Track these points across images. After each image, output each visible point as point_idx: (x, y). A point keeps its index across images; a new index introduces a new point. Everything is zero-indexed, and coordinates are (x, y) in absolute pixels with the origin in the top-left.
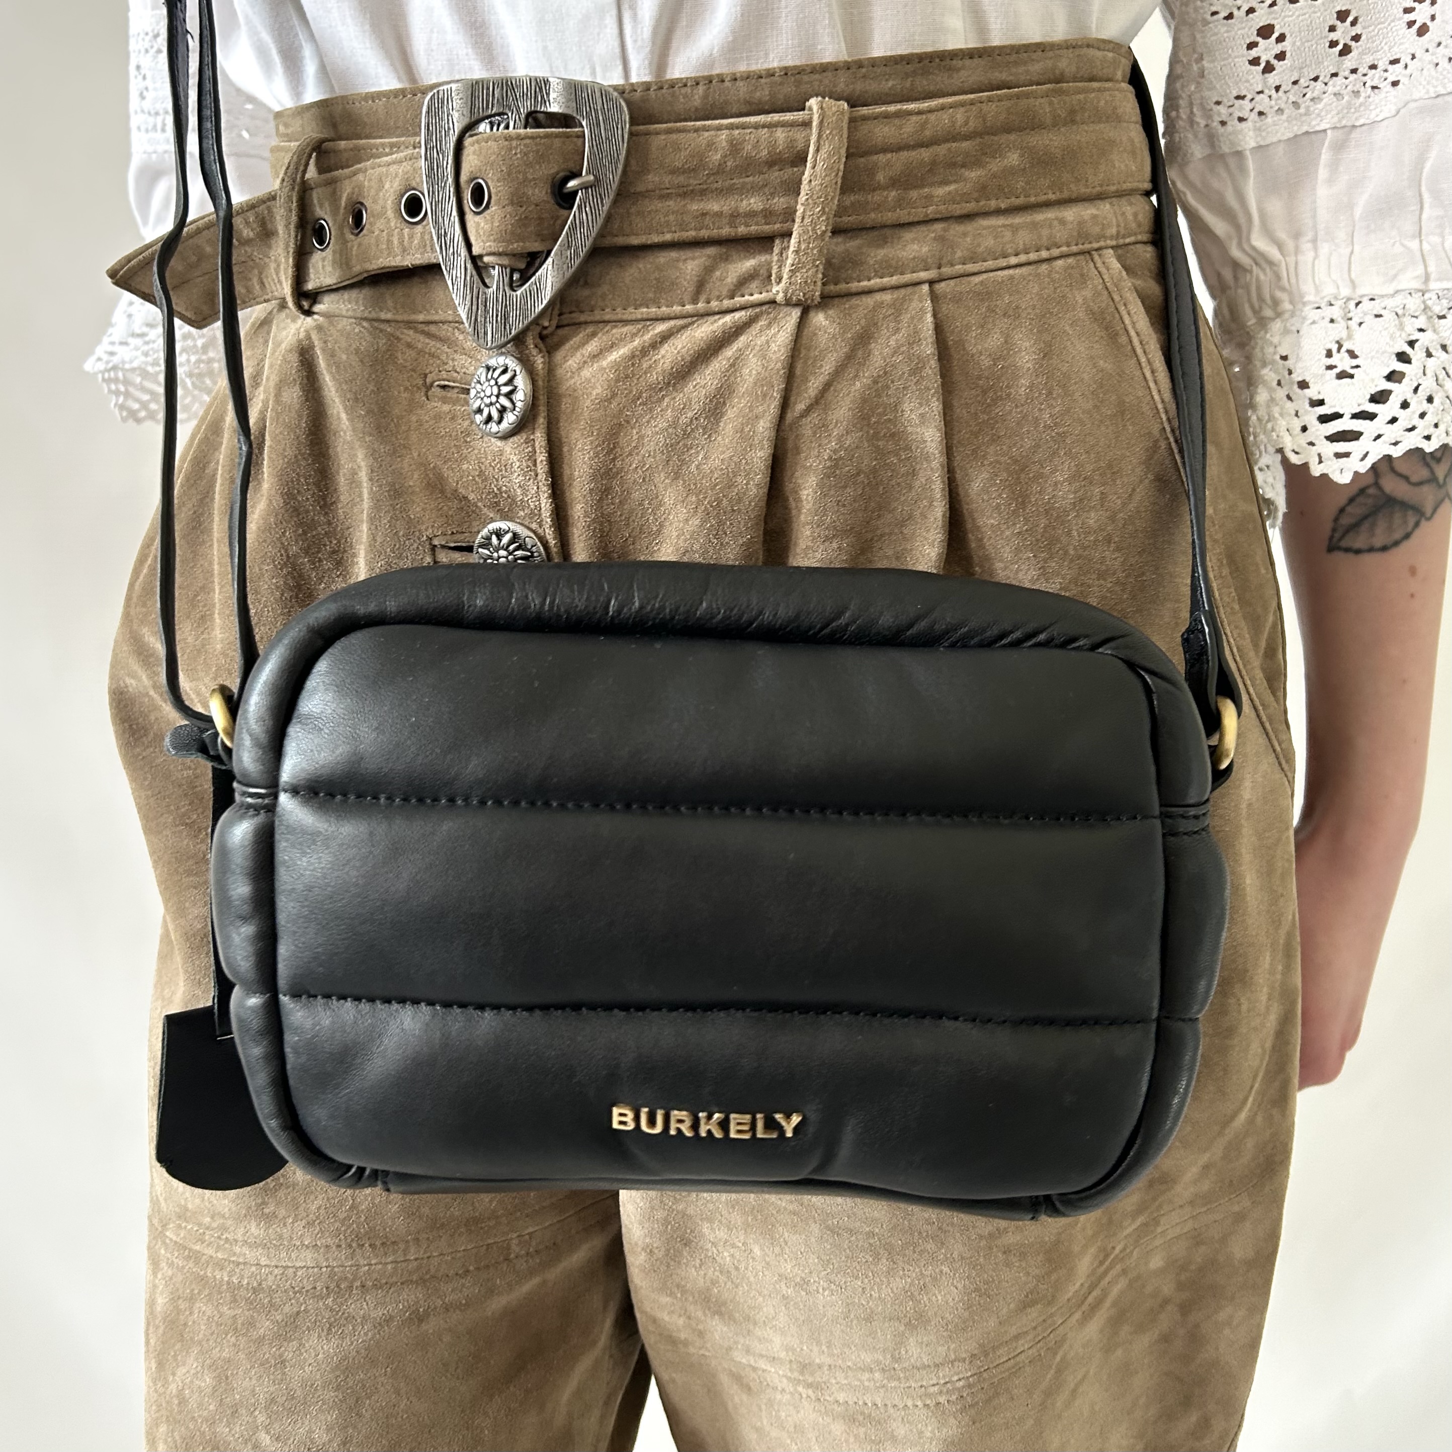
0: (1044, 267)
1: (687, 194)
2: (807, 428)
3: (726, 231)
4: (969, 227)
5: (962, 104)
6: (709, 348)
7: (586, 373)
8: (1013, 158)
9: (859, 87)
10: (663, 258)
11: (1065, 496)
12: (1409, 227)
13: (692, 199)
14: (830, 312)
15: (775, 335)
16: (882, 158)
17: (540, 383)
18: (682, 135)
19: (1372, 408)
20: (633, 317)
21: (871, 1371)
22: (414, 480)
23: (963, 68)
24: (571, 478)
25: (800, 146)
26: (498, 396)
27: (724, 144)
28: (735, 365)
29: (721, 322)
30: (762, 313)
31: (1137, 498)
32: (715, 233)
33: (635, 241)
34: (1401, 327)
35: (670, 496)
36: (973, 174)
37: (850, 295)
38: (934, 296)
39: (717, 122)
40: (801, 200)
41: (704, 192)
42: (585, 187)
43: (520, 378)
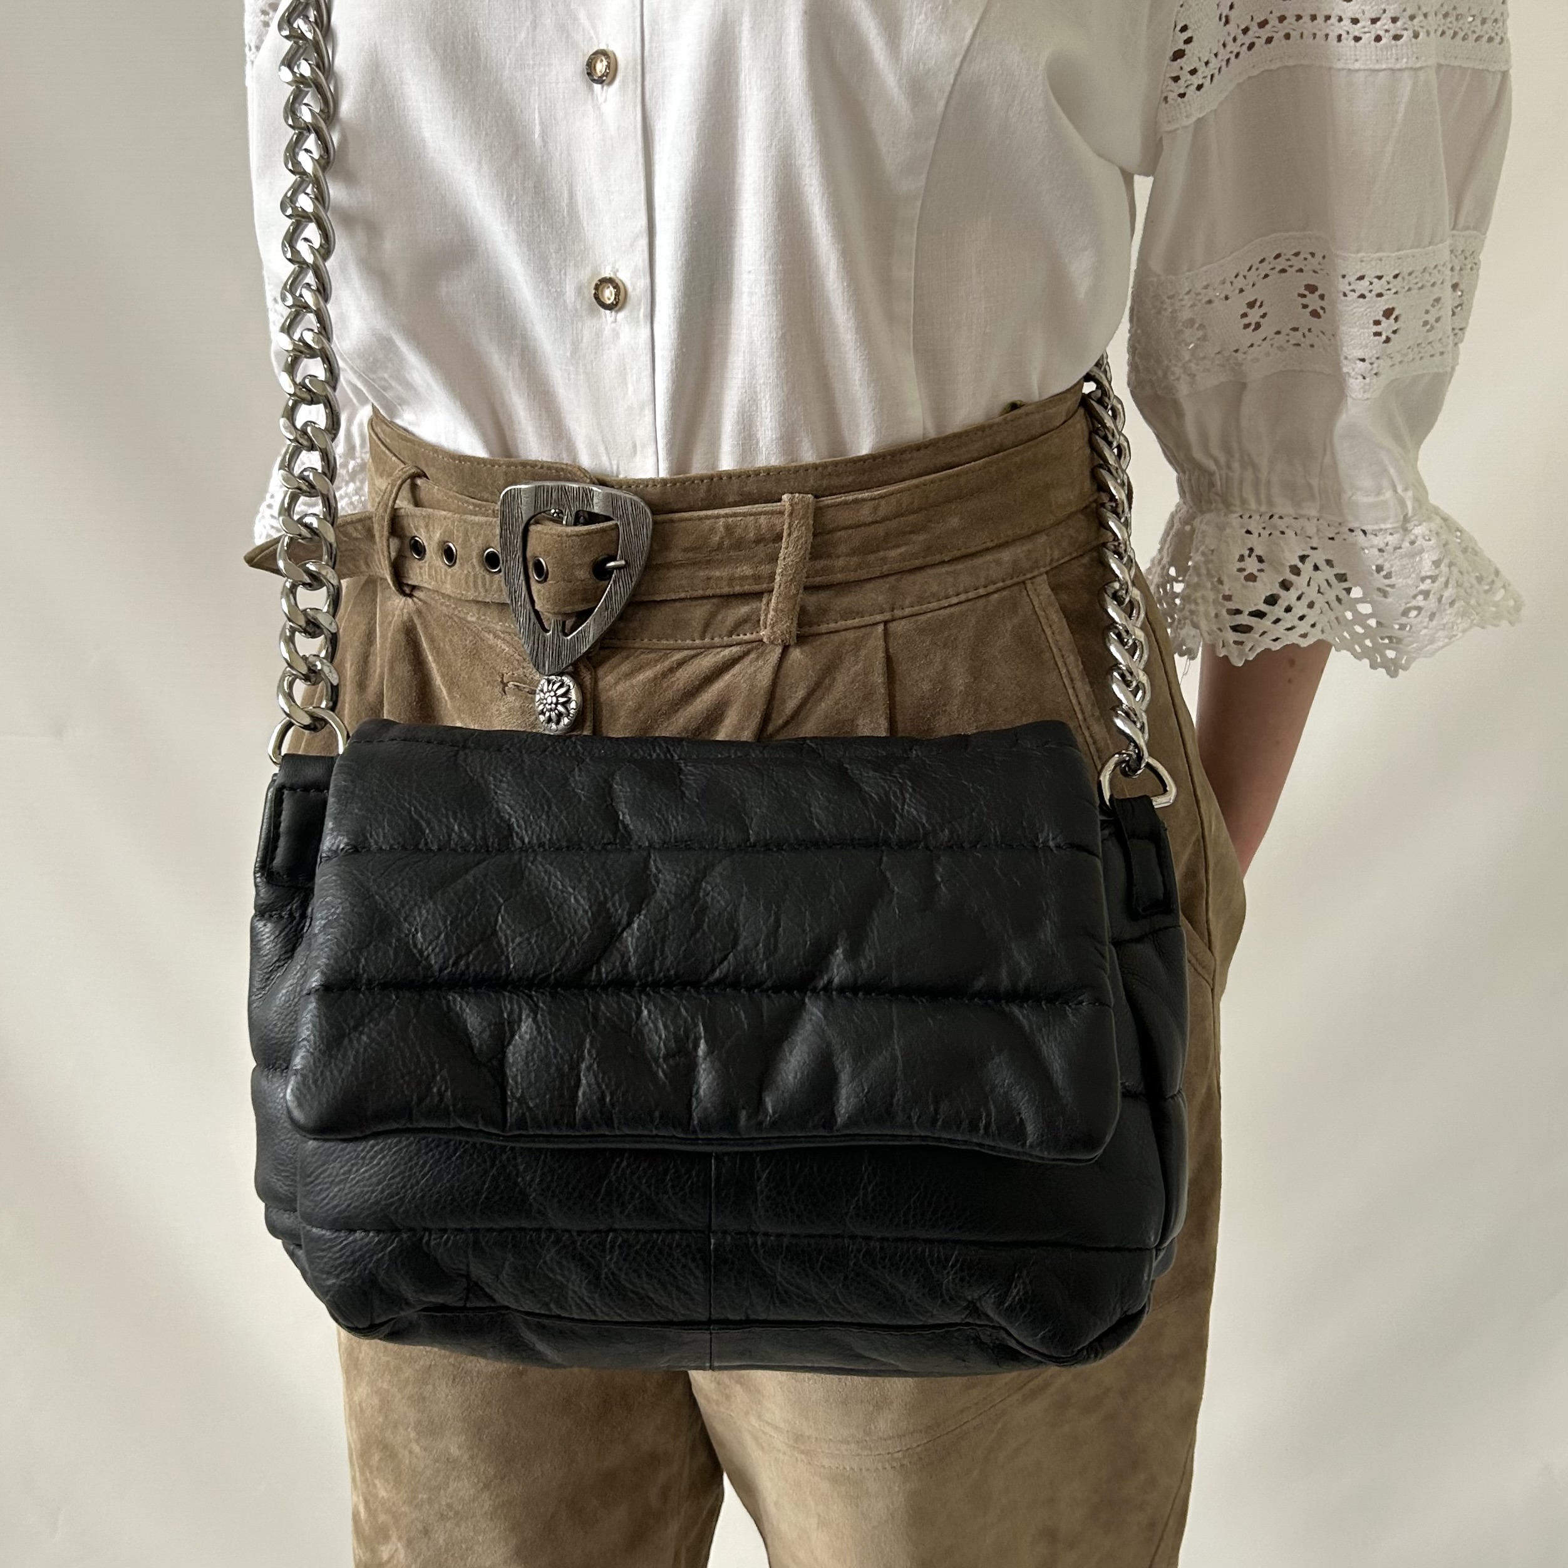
0: (981, 603)
1: (694, 564)
3: (726, 590)
4: (919, 577)
5: (908, 489)
7: (620, 688)
9: (825, 484)
10: (678, 607)
13: (700, 568)
15: (761, 667)
16: (843, 534)
18: (690, 523)
19: (1264, 607)
20: (657, 647)
23: (912, 458)
25: (776, 530)
27: (722, 529)
28: (731, 686)
29: (721, 654)
30: (753, 649)
32: (718, 591)
36: (921, 538)
37: (821, 634)
38: (885, 629)
39: (716, 512)
40: (779, 571)
41: (708, 562)
42: (619, 568)
43: (572, 692)
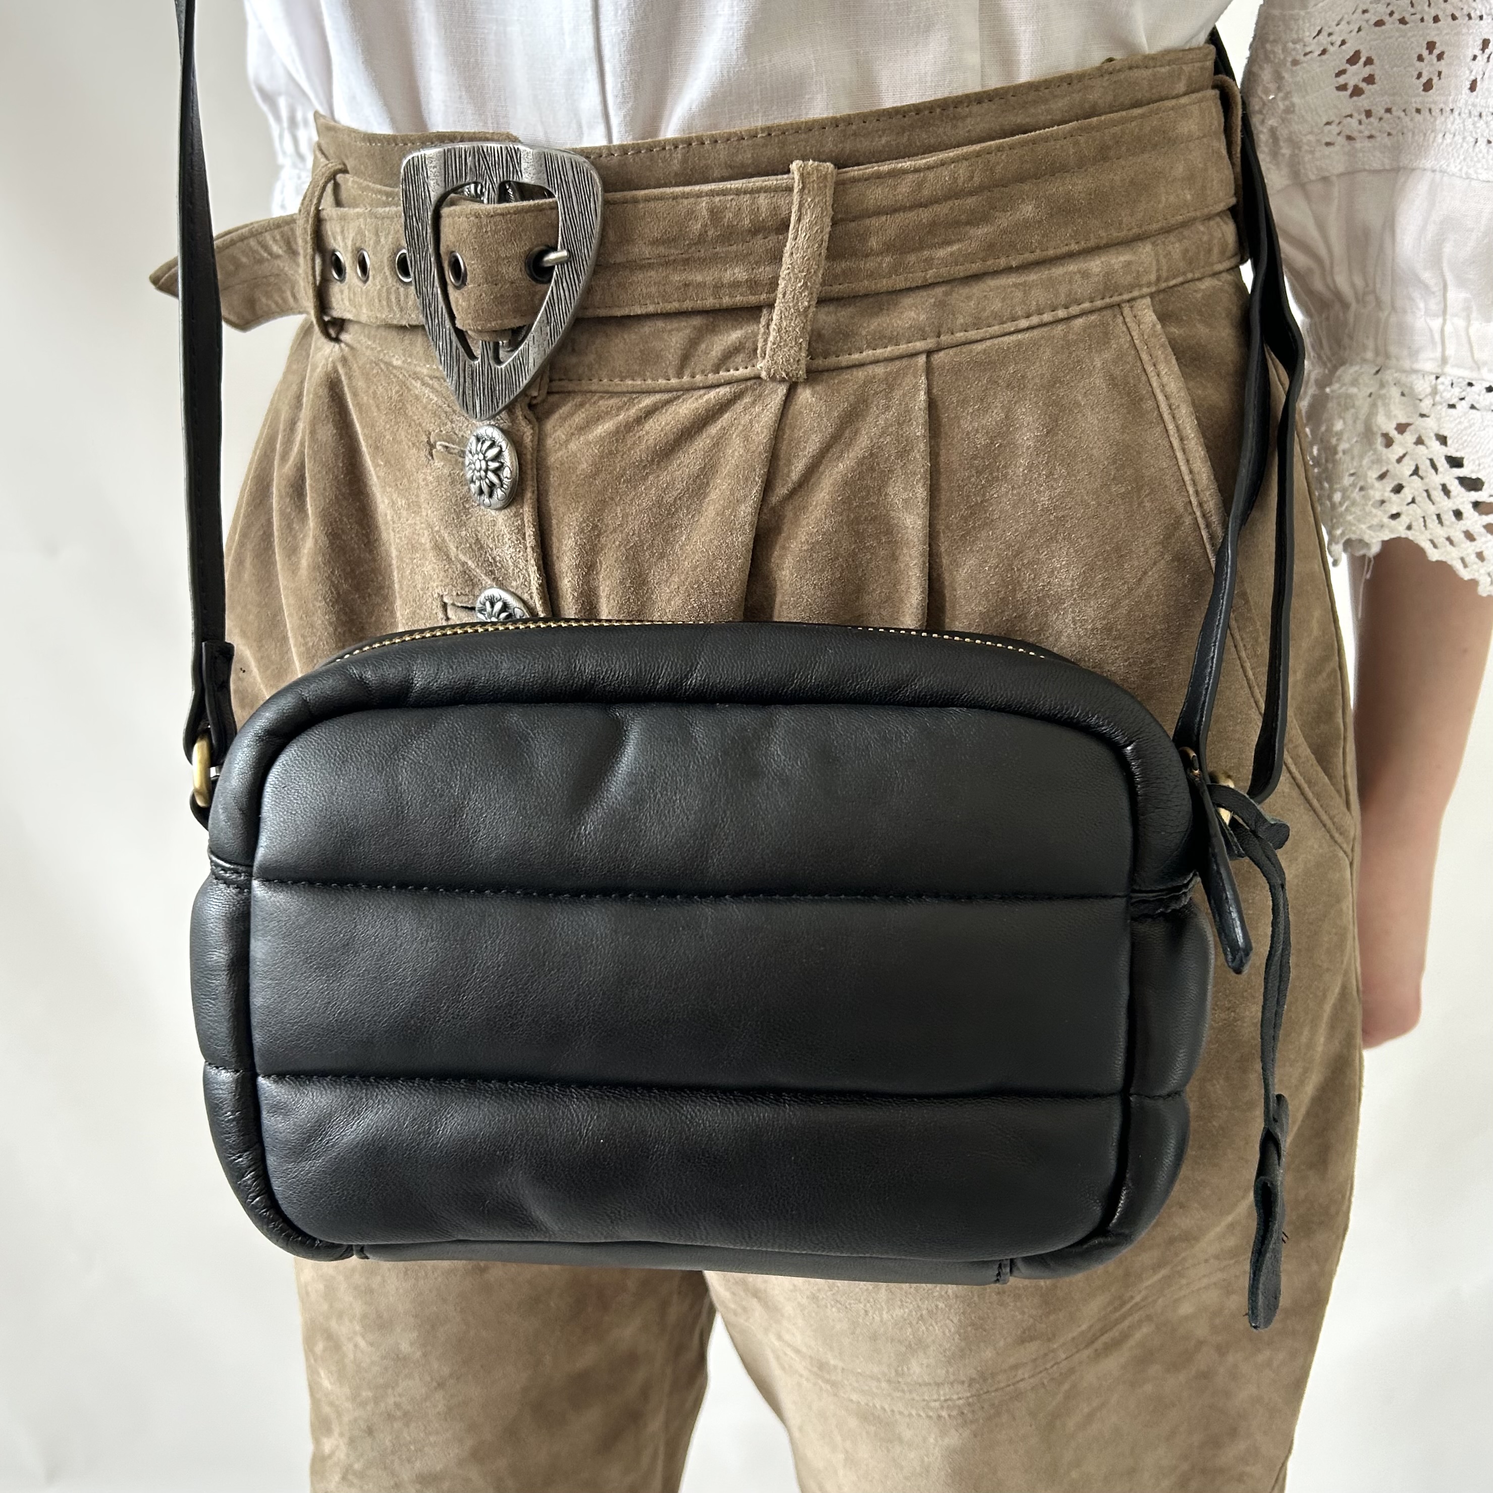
0: (1060, 329)
1: (667, 263)
2: (789, 510)
3: (710, 302)
4: (977, 290)
5: (965, 157)
6: (692, 426)
7: (573, 446)
8: (1028, 210)
9: (848, 146)
10: (647, 328)
13: (675, 269)
14: (818, 388)
15: (758, 415)
16: (875, 222)
17: (529, 457)
18: (660, 204)
20: (619, 389)
23: (970, 115)
24: (559, 552)
25: (782, 213)
26: (486, 471)
27: (704, 213)
28: (718, 444)
29: (706, 397)
30: (746, 389)
32: (699, 304)
33: (619, 313)
36: (981, 231)
37: (839, 369)
38: (929, 370)
39: (697, 188)
40: (784, 272)
41: (686, 262)
42: (561, 262)
43: (506, 454)
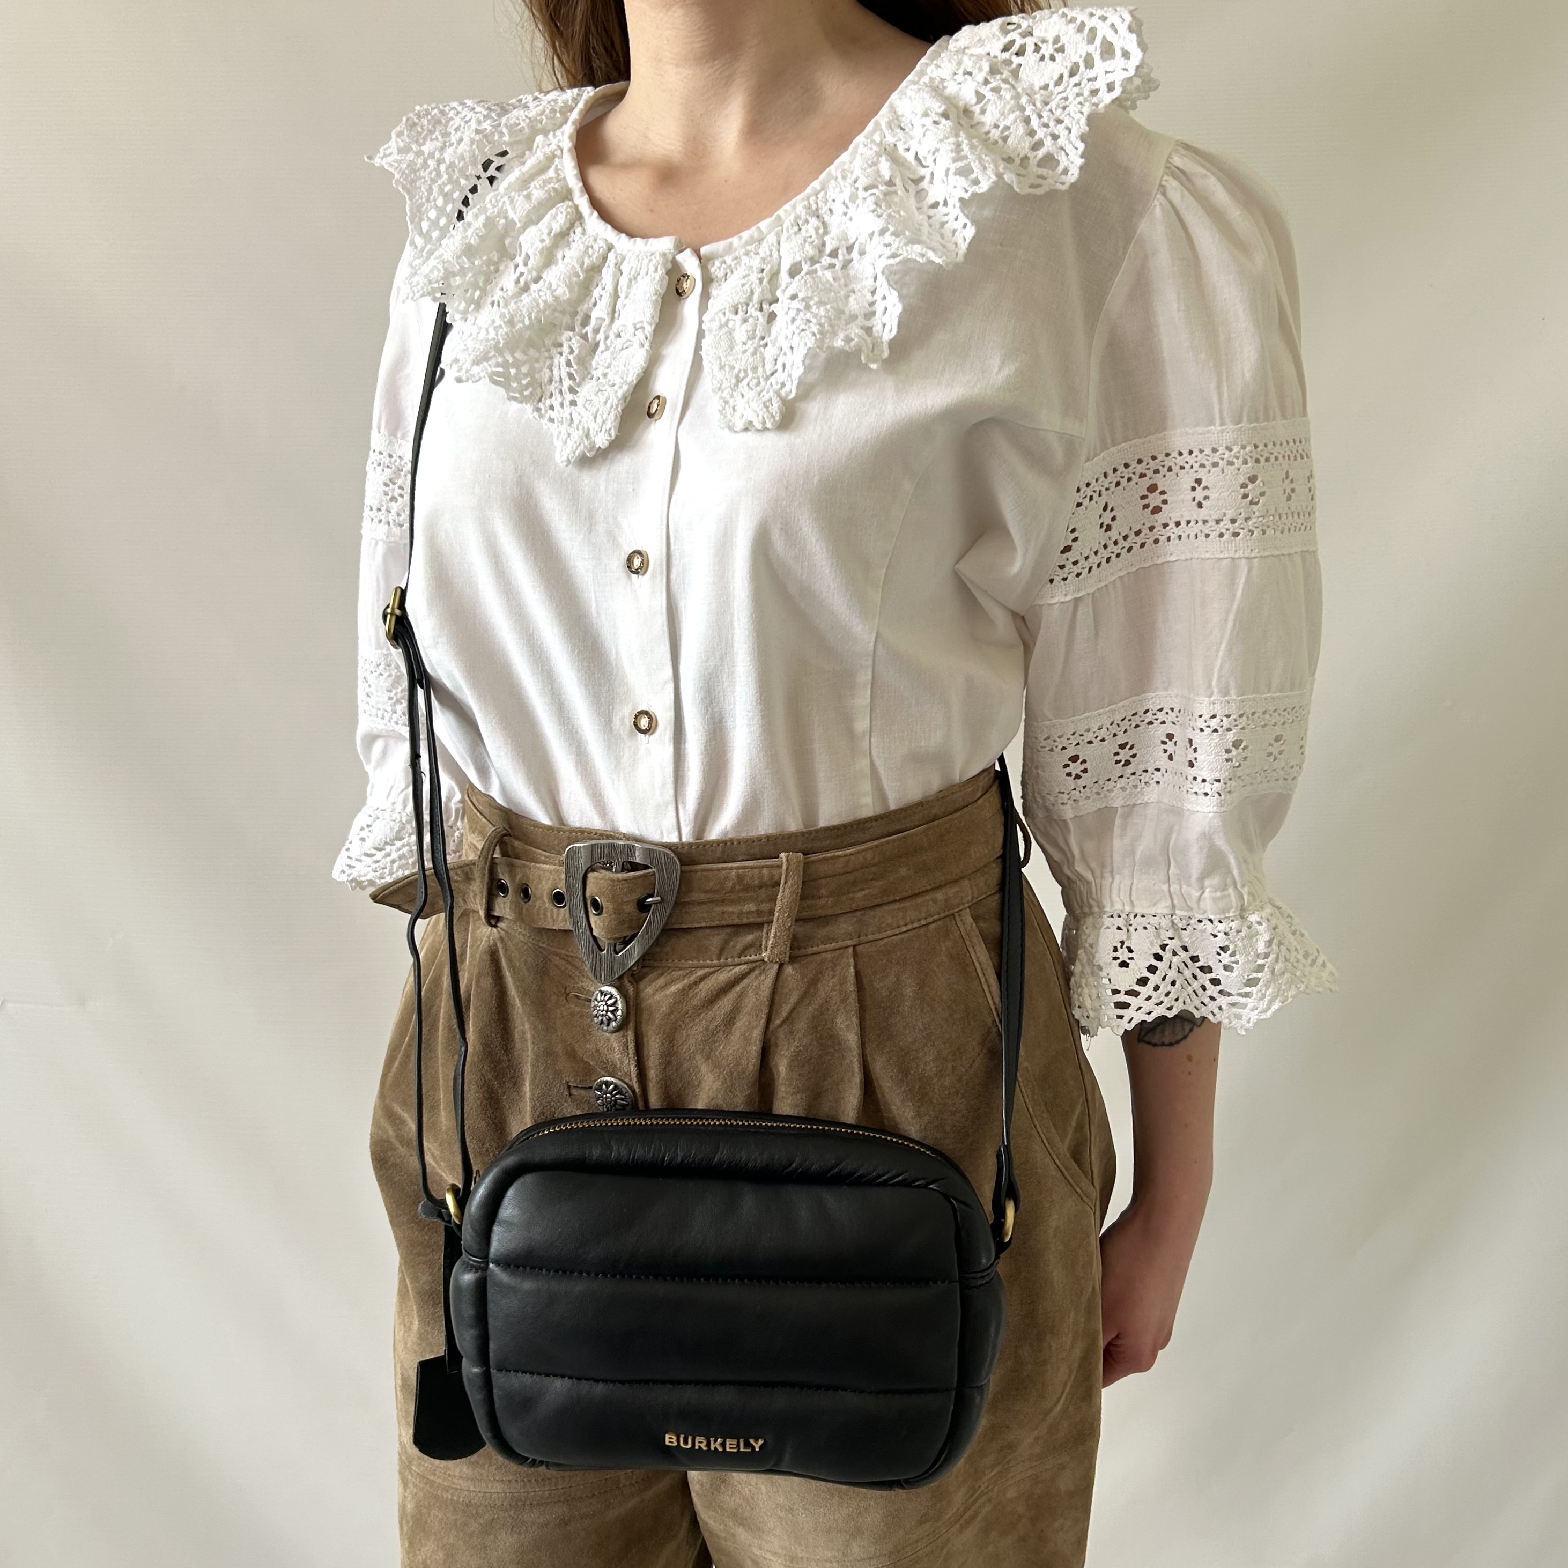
0: (923, 930)
1: (713, 902)
2: (781, 1034)
3: (736, 921)
4: (878, 912)
5: (871, 848)
6: (726, 986)
7: (657, 997)
8: (903, 871)
9: (809, 845)
10: (700, 934)
11: (931, 1069)
12: (1162, 876)
13: (717, 905)
14: (795, 966)
15: (763, 980)
16: (824, 881)
17: (631, 1003)
18: (709, 873)
19: (1137, 988)
20: (684, 966)
21: (831, 1562)
22: (559, 1048)
23: (872, 827)
24: (648, 1056)
25: (776, 878)
26: (607, 1011)
27: (734, 878)
28: (741, 997)
29: (733, 971)
30: (756, 967)
31: (976, 1065)
32: (730, 922)
33: (685, 926)
34: (1158, 936)
35: (704, 1068)
36: (881, 883)
37: (807, 955)
38: (855, 955)
39: (730, 865)
40: (777, 909)
41: (723, 901)
42: (656, 903)
43: (619, 1002)
